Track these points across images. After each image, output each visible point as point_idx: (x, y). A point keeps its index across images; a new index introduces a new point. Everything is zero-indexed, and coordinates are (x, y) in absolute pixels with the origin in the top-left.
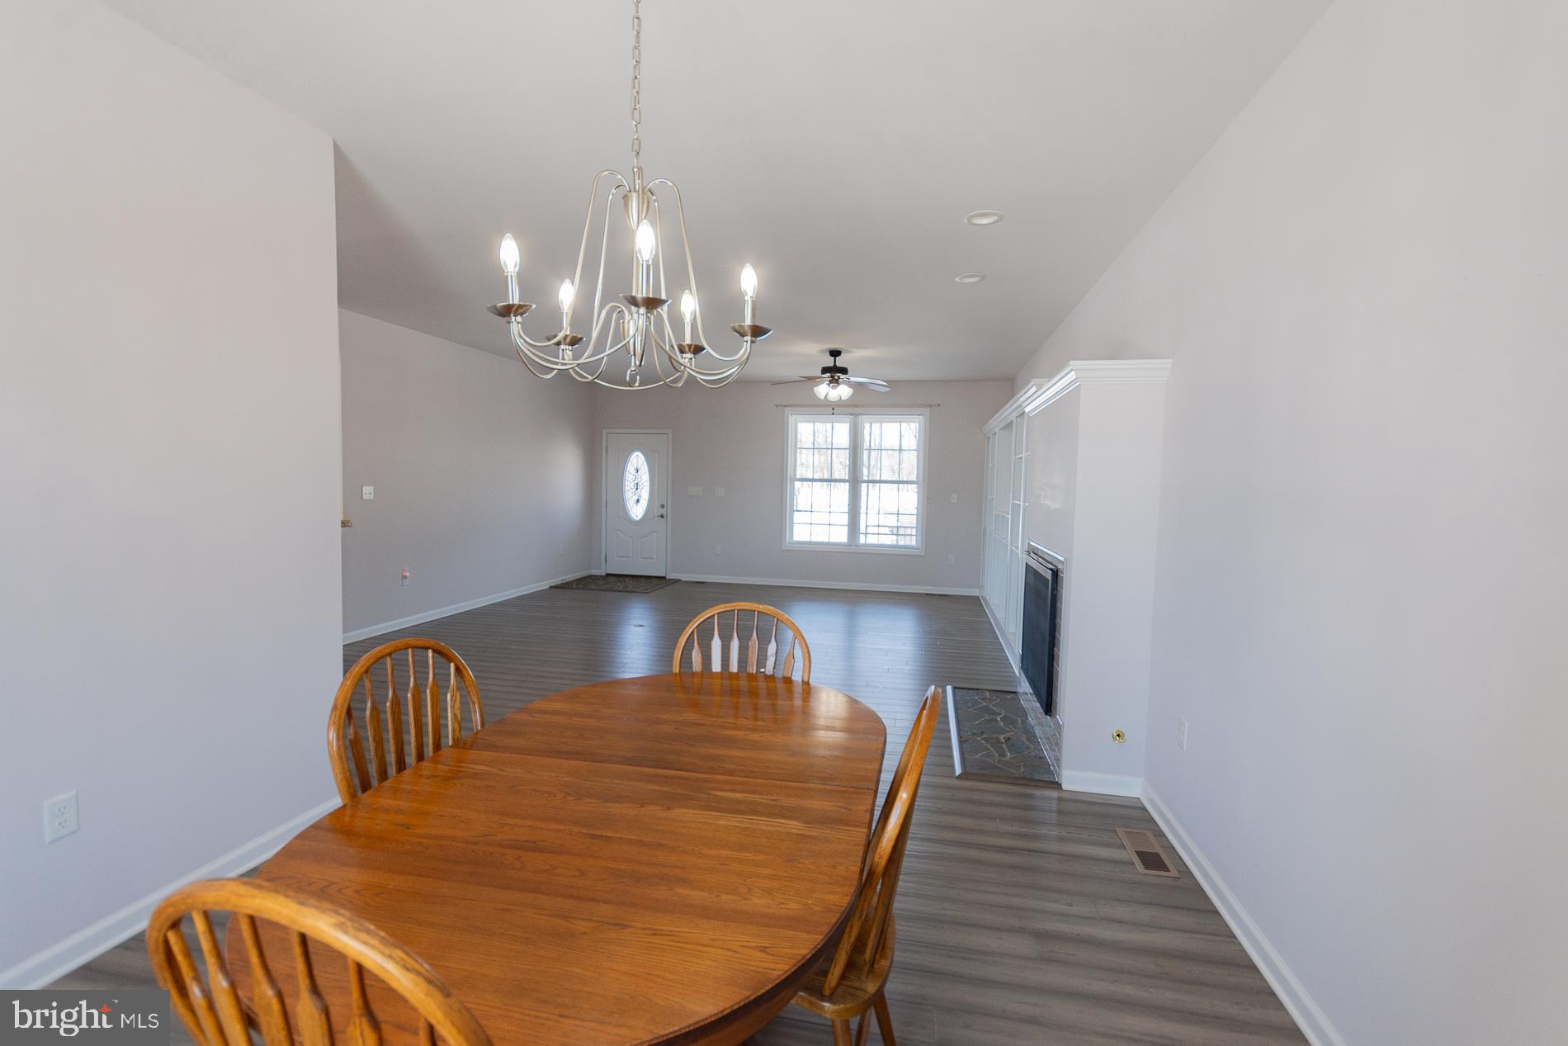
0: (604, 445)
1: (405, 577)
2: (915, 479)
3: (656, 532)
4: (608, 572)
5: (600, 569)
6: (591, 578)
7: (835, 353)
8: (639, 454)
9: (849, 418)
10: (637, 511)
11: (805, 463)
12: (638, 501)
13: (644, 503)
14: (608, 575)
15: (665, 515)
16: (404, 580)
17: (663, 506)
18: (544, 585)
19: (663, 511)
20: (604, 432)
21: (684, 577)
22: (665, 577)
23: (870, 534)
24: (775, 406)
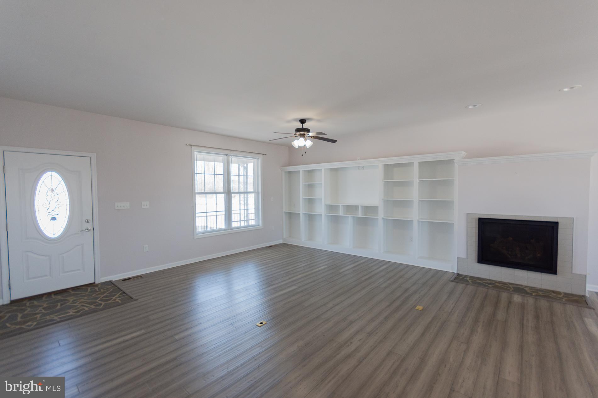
2: (253, 191)
3: (81, 246)
7: (303, 121)
8: (54, 174)
9: (221, 158)
14: (15, 301)
17: (88, 221)
19: (88, 225)
22: (94, 283)
23: (236, 221)
24: (187, 145)
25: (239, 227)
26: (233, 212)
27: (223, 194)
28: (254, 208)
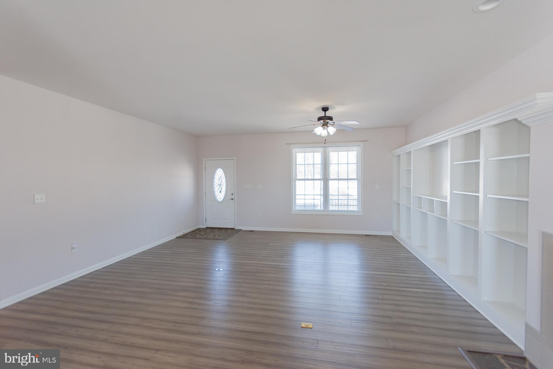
0: (204, 166)
1: (73, 248)
2: (356, 178)
3: (229, 207)
4: (207, 226)
5: (203, 225)
6: (199, 230)
7: (325, 109)
8: (221, 169)
9: (321, 150)
10: (220, 196)
11: (300, 172)
12: (220, 192)
13: (223, 193)
14: (207, 228)
15: (233, 198)
16: (73, 250)
17: (232, 194)
18: (173, 237)
19: (233, 197)
20: (204, 159)
21: (244, 228)
22: (234, 228)
23: (334, 205)
24: (286, 144)
25: (337, 210)
26: (330, 197)
27: (320, 180)
28: (357, 194)
